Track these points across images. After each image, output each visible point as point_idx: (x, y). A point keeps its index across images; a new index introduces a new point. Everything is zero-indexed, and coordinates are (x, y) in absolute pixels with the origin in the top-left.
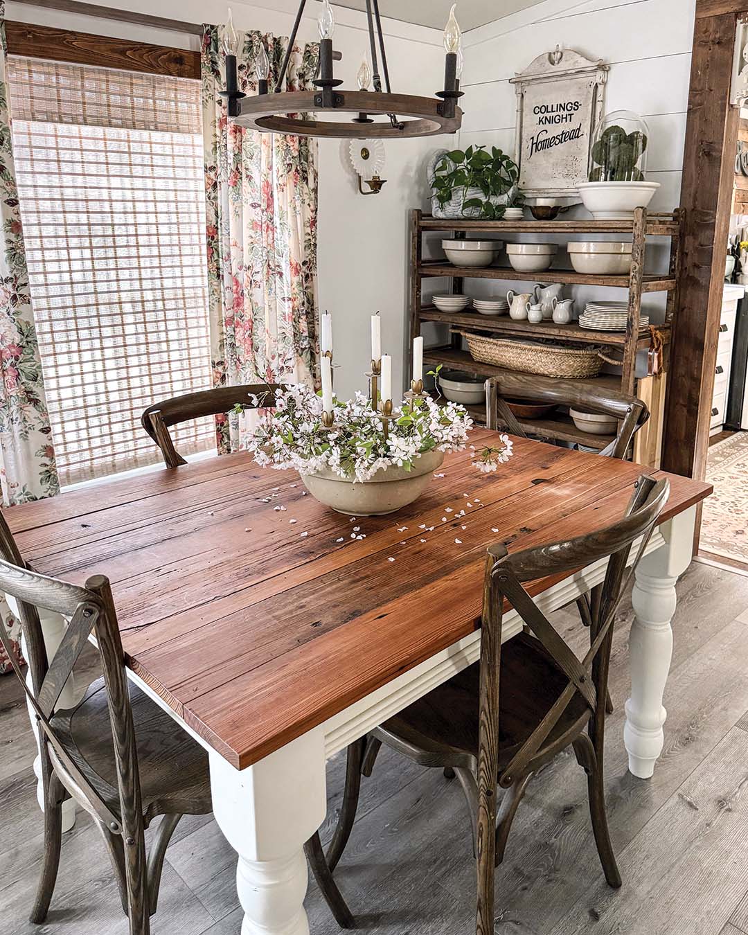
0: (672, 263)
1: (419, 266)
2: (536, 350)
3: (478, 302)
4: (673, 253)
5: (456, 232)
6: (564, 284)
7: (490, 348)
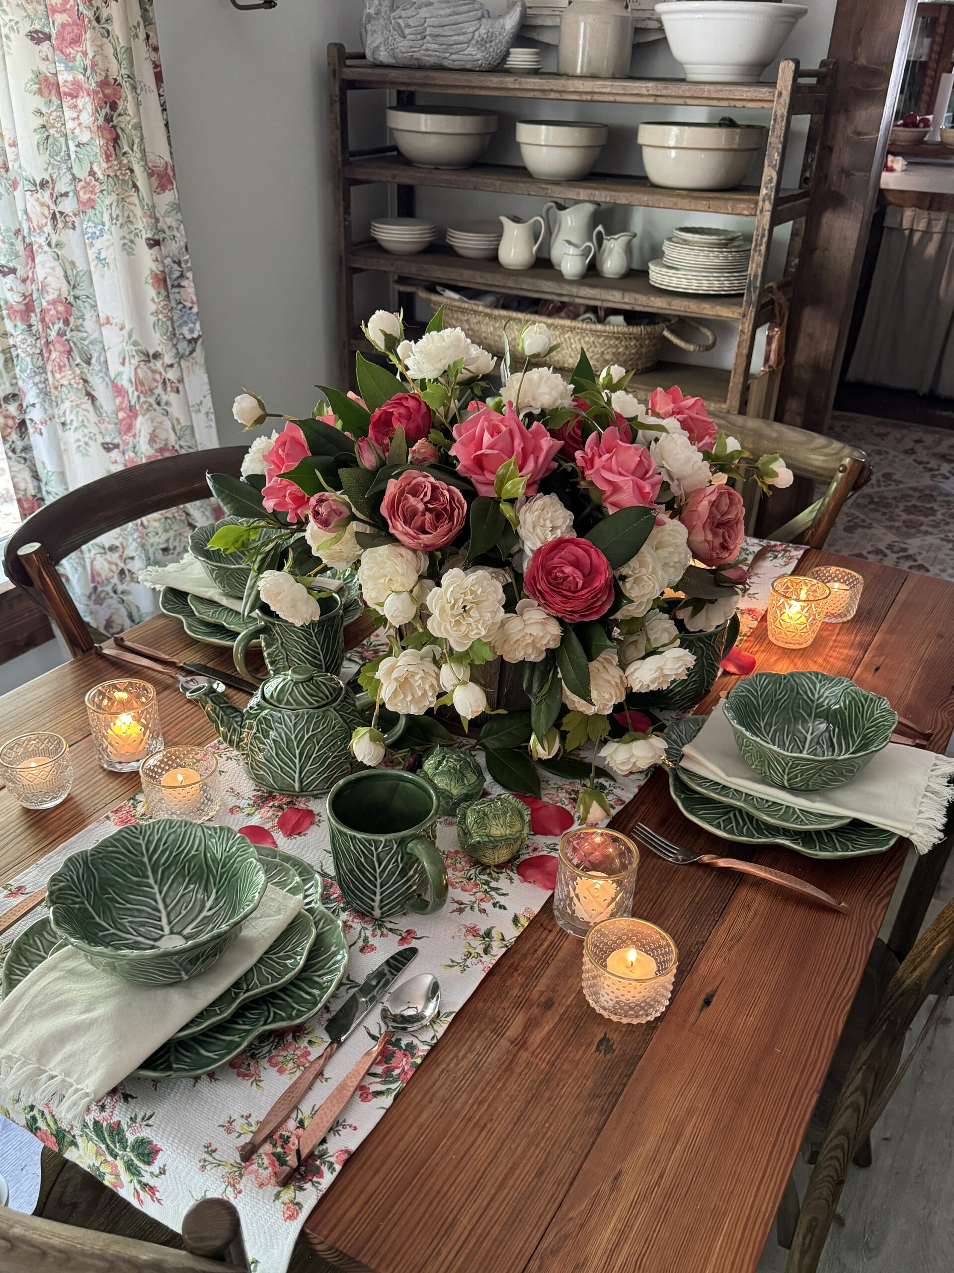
0: (806, 166)
1: (345, 163)
2: (563, 327)
3: (458, 234)
4: (809, 149)
5: (399, 93)
6: (598, 204)
7: (479, 323)
